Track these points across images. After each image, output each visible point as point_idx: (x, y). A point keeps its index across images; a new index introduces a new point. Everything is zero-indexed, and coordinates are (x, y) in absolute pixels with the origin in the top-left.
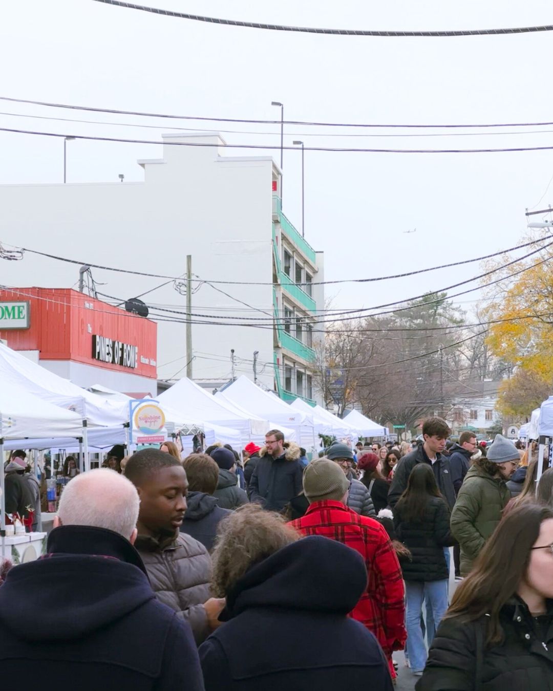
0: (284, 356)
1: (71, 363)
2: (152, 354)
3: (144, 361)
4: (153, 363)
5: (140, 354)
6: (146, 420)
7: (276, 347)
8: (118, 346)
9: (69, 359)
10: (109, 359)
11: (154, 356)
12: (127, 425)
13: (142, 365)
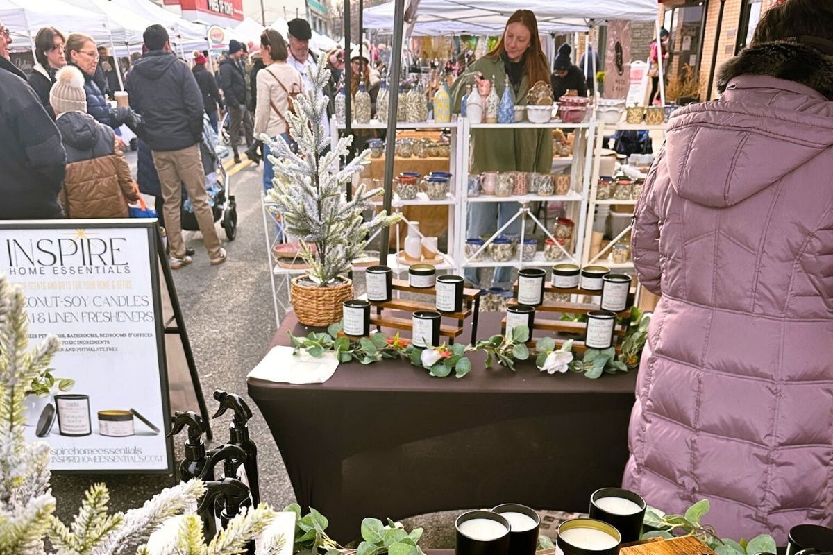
0: (312, 11)
1: (197, 12)
2: (240, 8)
3: (236, 11)
4: (241, 13)
5: (233, 7)
6: (215, 36)
7: (307, 6)
8: (221, 3)
9: (195, 9)
10: (217, 10)
11: (242, 10)
12: (206, 39)
13: (235, 14)
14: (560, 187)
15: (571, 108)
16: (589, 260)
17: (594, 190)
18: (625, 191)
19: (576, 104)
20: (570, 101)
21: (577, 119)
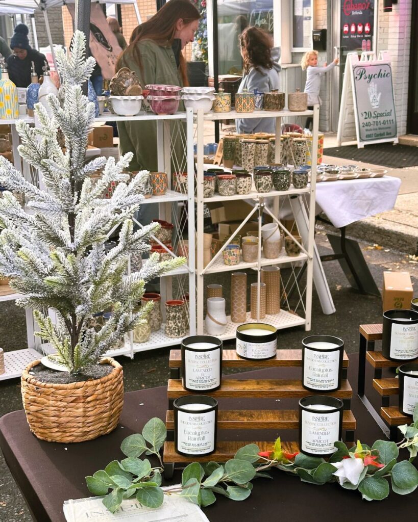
14: (158, 187)
15: (164, 97)
16: (205, 265)
17: (200, 187)
18: (230, 186)
19: (169, 93)
20: (163, 89)
21: (172, 109)
